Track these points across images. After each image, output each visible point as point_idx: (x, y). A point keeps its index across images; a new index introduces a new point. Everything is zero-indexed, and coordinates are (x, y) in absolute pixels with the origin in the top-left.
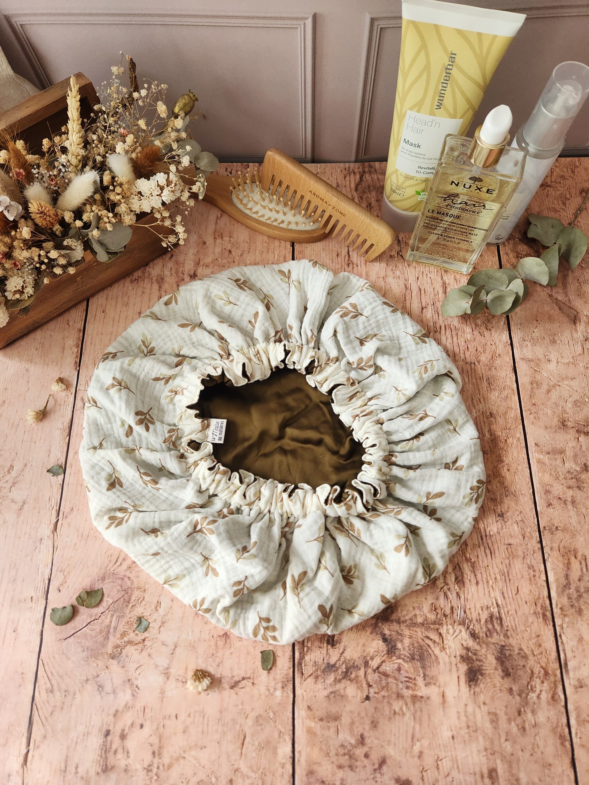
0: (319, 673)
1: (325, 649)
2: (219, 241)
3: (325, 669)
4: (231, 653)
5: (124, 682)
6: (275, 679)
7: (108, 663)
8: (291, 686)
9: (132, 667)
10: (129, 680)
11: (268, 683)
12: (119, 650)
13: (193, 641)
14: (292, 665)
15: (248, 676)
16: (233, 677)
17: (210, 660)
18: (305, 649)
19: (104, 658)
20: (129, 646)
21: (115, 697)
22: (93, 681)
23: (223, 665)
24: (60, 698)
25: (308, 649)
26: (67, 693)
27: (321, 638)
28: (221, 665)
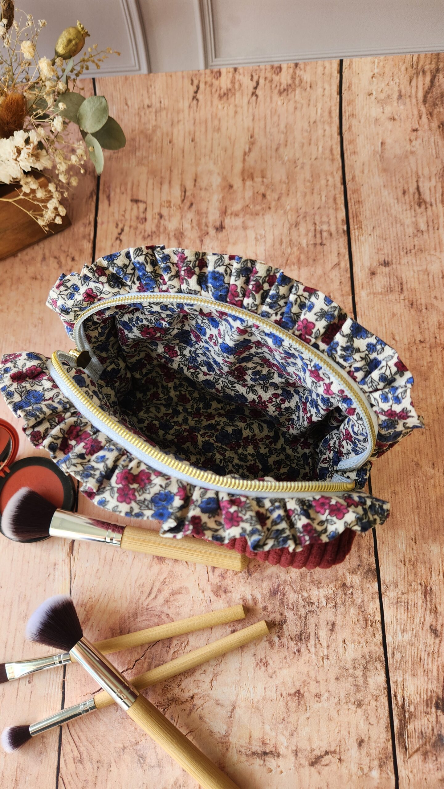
0: (428, 747)
1: (434, 716)
2: (249, 183)
3: (435, 742)
4: (308, 718)
6: (368, 754)
8: (392, 764)
11: (360, 759)
13: (255, 700)
14: (390, 737)
15: (332, 749)
16: (312, 750)
17: (281, 726)
18: (407, 715)
20: (173, 705)
22: (132, 750)
23: (298, 734)
24: (92, 770)
25: (411, 714)
26: (100, 765)
27: (427, 700)
28: (295, 733)
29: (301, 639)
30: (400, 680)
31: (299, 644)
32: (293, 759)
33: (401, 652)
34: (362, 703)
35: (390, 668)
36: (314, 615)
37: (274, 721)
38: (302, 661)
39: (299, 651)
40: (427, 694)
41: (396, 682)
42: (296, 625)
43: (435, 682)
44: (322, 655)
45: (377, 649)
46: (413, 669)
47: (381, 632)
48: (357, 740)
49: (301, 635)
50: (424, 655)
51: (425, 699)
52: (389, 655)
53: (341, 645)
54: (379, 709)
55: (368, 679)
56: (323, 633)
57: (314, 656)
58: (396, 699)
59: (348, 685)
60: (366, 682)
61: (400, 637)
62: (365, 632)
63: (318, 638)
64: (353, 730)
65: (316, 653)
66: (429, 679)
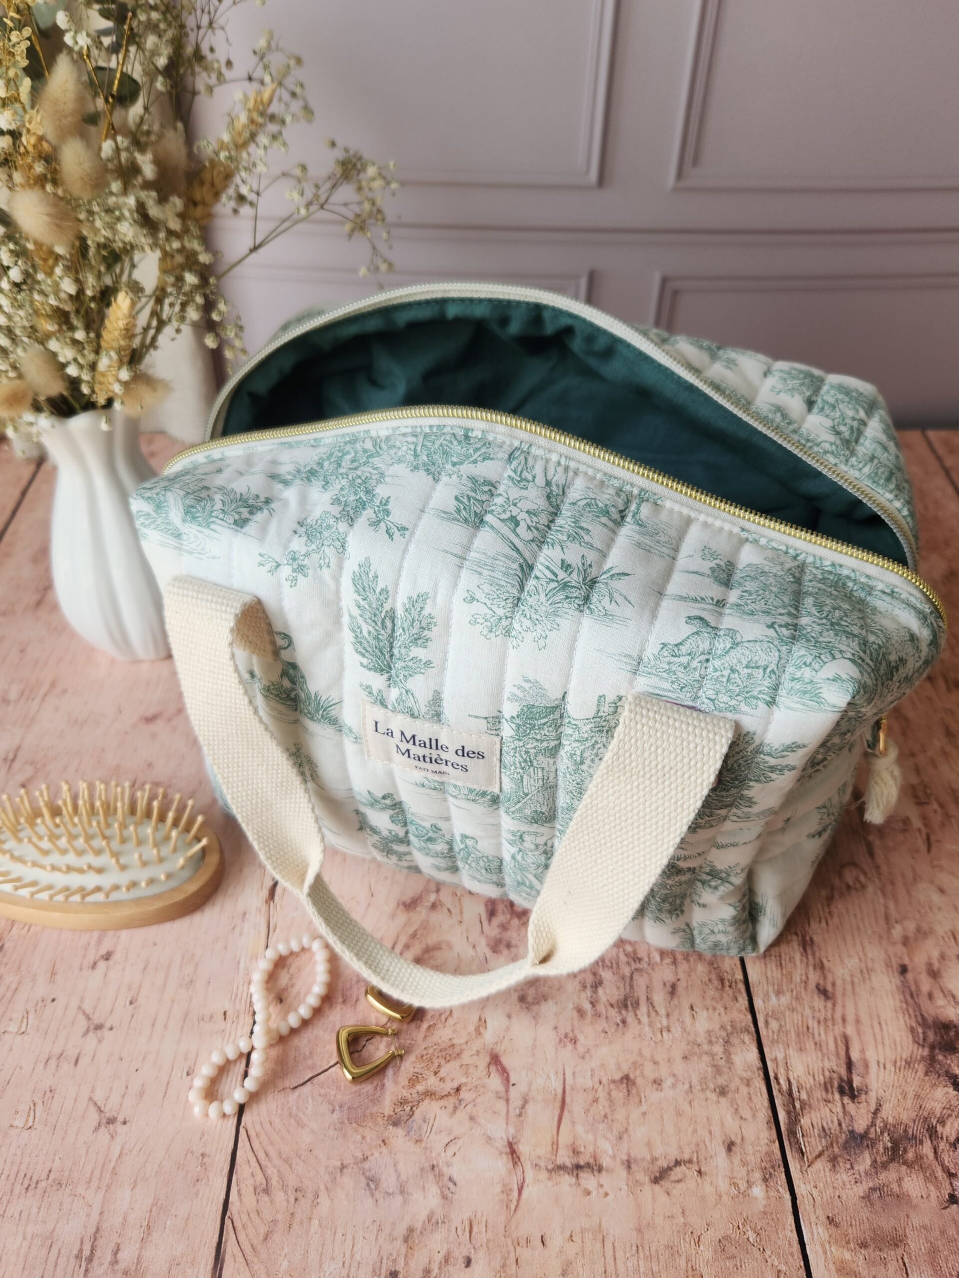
0: (836, 1150)
1: (840, 1105)
3: (847, 1142)
4: (644, 1114)
5: (422, 1169)
6: (745, 1163)
7: (386, 1134)
8: (783, 1176)
9: (437, 1141)
10: (433, 1167)
11: (732, 1171)
12: (408, 1109)
14: (775, 1136)
15: (686, 1157)
16: (654, 1160)
17: (602, 1126)
18: (798, 1105)
19: (376, 1125)
20: (427, 1101)
21: (404, 1202)
22: (356, 1170)
23: (629, 1136)
24: (285, 1204)
25: (803, 1104)
26: (299, 1194)
27: (825, 1084)
28: (625, 1136)
29: (626, 1006)
30: (780, 1056)
31: (624, 1012)
32: (624, 1173)
33: (778, 1020)
34: (726, 1089)
35: (765, 1042)
36: (644, 974)
37: (591, 1119)
38: (629, 1035)
39: (624, 1022)
40: (823, 1075)
41: (776, 1059)
42: (618, 988)
43: (833, 1058)
44: (659, 1026)
45: (742, 1016)
46: (799, 1041)
47: (745, 995)
48: (723, 1143)
49: (626, 999)
50: (813, 1024)
51: (822, 1081)
52: (761, 1024)
53: (687, 1012)
54: (754, 1097)
55: (733, 1057)
56: (659, 998)
57: (647, 1029)
58: (778, 1083)
59: (703, 1066)
60: (729, 1061)
61: (774, 1000)
62: (722, 995)
63: (652, 1004)
64: (716, 1129)
65: (651, 1024)
66: (823, 1055)
